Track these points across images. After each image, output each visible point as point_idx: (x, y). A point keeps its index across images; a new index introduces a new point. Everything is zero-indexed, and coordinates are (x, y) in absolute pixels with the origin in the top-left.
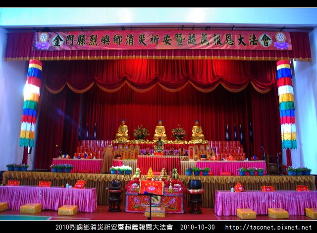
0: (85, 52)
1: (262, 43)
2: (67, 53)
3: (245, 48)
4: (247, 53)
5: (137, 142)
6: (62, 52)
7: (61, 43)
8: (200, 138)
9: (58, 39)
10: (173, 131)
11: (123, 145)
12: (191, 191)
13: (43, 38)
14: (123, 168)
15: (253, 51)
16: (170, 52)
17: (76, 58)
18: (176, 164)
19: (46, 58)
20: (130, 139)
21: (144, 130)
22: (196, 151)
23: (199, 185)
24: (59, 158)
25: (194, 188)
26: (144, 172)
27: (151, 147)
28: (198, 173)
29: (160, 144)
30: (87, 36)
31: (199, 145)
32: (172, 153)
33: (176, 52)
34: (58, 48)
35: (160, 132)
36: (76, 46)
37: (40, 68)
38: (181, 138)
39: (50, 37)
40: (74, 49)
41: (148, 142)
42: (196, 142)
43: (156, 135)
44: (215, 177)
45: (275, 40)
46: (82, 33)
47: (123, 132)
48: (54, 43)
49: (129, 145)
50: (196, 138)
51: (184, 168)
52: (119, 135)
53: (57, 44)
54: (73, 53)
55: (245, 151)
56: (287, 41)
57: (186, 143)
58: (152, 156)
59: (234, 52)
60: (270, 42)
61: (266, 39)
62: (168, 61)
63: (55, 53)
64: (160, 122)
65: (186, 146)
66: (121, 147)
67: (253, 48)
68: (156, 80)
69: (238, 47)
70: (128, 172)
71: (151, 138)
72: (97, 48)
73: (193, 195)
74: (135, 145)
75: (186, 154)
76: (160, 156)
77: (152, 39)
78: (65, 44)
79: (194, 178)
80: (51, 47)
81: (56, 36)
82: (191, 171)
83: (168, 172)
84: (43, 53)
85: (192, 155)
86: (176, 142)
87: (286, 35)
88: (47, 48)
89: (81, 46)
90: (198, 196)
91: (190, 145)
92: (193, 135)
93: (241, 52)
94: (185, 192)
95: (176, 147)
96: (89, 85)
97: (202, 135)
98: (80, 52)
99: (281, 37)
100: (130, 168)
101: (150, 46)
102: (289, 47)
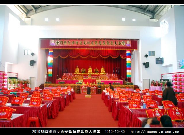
0: (67, 47)
1: (122, 44)
2: (61, 47)
3: (117, 46)
4: (117, 47)
5: (82, 74)
6: (59, 47)
7: (59, 44)
8: (104, 72)
9: (58, 42)
10: (95, 70)
11: (78, 75)
12: (98, 88)
13: (53, 41)
14: (80, 82)
15: (119, 47)
16: (93, 47)
17: (64, 49)
18: (95, 81)
19: (54, 49)
20: (80, 73)
21: (85, 69)
22: (102, 77)
23: (100, 87)
24: (58, 80)
25: (99, 87)
26: (86, 83)
27: (87, 75)
28: (101, 84)
29: (90, 75)
30: (67, 41)
31: (103, 75)
32: (94, 78)
33: (95, 47)
34: (58, 45)
35: (90, 70)
36: (64, 45)
37: (52, 52)
38: (97, 72)
39: (55, 41)
40: (63, 46)
41: (86, 74)
42: (102, 74)
43: (89, 71)
44: (106, 85)
45: (126, 43)
46: (65, 40)
47: (77, 70)
48: (56, 44)
49: (80, 75)
50: (102, 72)
51: (97, 83)
52: (76, 71)
53: (58, 44)
54: (63, 47)
55: (118, 77)
56: (130, 44)
57: (99, 74)
58: (88, 79)
59: (113, 47)
60: (125, 44)
61: (123, 43)
62: (93, 50)
63: (57, 47)
64: (90, 67)
65: (99, 75)
66: (77, 75)
67: (119, 46)
68: (89, 54)
69: (114, 46)
70: (81, 83)
71: (87, 72)
72: (70, 45)
73: (99, 89)
74: (82, 75)
75: (99, 78)
76: (90, 79)
77: (88, 43)
78: (60, 44)
79: (100, 85)
80: (56, 45)
81: (57, 41)
82: (99, 83)
83: (92, 83)
84: (53, 47)
85: (100, 78)
86: (95, 74)
87: (130, 41)
88: (54, 45)
89: (65, 45)
90: (100, 89)
91: (100, 75)
92: (101, 71)
93: (115, 47)
94: (96, 88)
95: (95, 75)
96: (67, 56)
97: (104, 71)
98: (65, 47)
99: (128, 42)
100: (82, 82)
101: (87, 45)
102: (131, 46)
